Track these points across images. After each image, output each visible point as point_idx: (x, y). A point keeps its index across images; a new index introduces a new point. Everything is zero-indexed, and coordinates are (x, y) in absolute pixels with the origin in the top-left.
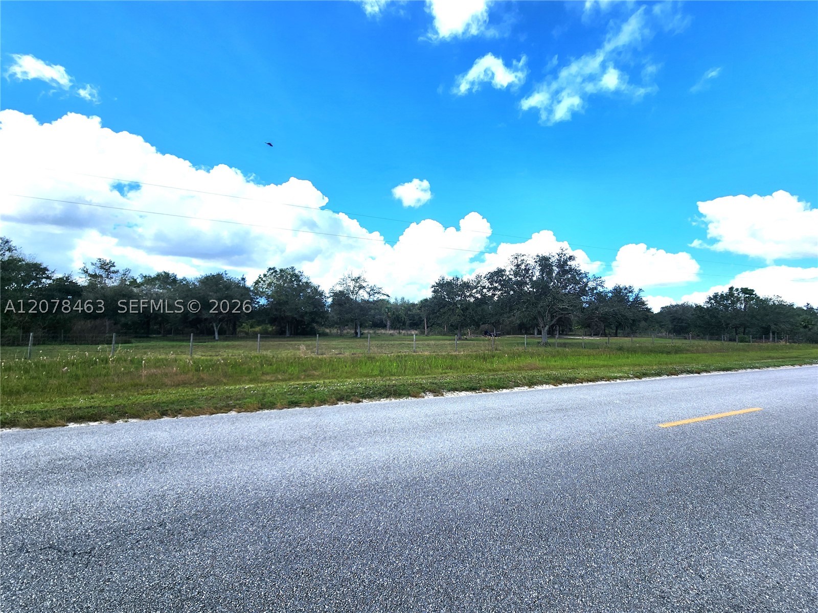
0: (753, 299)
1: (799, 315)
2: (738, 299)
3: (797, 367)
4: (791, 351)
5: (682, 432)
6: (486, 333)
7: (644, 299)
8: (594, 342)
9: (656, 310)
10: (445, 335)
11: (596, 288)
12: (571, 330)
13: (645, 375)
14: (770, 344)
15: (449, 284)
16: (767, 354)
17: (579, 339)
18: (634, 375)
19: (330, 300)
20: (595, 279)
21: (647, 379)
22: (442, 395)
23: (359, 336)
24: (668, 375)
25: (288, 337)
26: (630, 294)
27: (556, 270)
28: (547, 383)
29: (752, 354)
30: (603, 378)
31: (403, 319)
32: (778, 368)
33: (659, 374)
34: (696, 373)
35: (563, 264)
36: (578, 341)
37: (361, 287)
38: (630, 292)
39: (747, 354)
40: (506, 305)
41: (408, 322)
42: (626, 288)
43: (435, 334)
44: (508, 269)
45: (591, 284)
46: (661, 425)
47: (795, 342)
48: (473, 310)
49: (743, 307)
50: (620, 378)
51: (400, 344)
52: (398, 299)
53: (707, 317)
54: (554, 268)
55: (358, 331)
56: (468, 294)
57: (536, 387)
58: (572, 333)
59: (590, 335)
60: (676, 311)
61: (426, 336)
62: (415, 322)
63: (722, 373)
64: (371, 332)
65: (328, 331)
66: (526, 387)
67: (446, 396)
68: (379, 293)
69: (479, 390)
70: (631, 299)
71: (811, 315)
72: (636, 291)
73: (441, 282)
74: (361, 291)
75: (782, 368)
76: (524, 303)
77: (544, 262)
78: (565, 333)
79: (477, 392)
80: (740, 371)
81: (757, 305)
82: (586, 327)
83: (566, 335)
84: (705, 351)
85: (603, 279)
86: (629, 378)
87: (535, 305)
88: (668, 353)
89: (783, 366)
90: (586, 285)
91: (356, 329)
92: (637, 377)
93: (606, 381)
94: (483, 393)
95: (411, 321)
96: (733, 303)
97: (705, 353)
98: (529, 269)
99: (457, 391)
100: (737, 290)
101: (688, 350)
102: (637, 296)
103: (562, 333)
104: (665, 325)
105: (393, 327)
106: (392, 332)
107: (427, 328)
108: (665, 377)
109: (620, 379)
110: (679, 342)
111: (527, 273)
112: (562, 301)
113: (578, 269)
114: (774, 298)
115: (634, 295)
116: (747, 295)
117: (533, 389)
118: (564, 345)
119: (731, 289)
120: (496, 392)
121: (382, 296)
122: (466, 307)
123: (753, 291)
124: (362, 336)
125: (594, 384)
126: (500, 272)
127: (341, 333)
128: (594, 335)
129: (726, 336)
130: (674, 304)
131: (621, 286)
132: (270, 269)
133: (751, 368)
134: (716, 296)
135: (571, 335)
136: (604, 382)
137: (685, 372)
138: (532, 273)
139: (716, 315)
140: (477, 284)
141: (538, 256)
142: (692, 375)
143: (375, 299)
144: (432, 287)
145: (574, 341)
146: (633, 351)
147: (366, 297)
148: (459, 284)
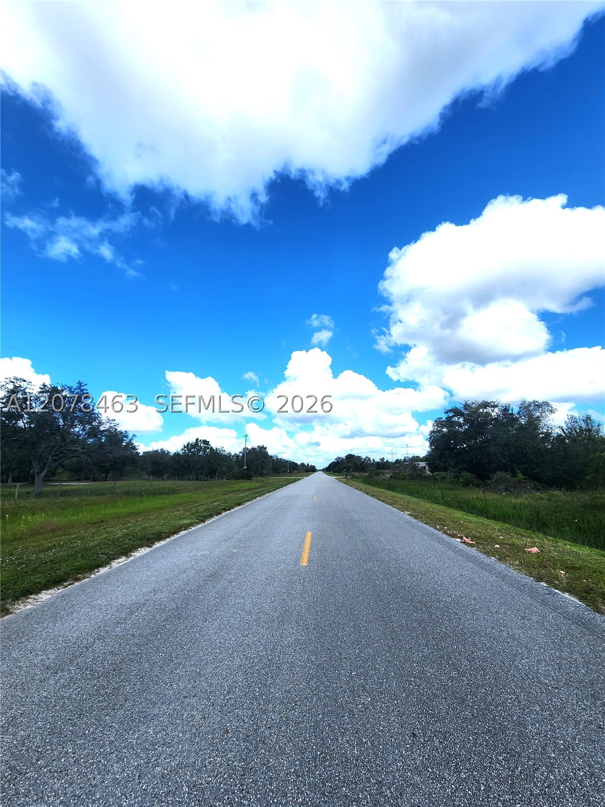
0: (208, 448)
2: (200, 448)
7: (135, 444)
8: (79, 487)
9: (142, 453)
14: (218, 482)
17: (68, 485)
18: (198, 519)
21: (208, 522)
24: (217, 516)
26: (125, 438)
34: (228, 510)
36: (68, 487)
38: (125, 436)
42: (122, 433)
49: (202, 454)
53: (182, 461)
59: (78, 480)
70: (125, 443)
72: (130, 436)
81: (211, 453)
86: (196, 523)
92: (201, 521)
96: (197, 451)
100: (200, 440)
102: (130, 441)
115: (128, 440)
116: (206, 445)
119: (197, 439)
123: (209, 442)
128: (84, 480)
129: (191, 477)
139: (186, 460)
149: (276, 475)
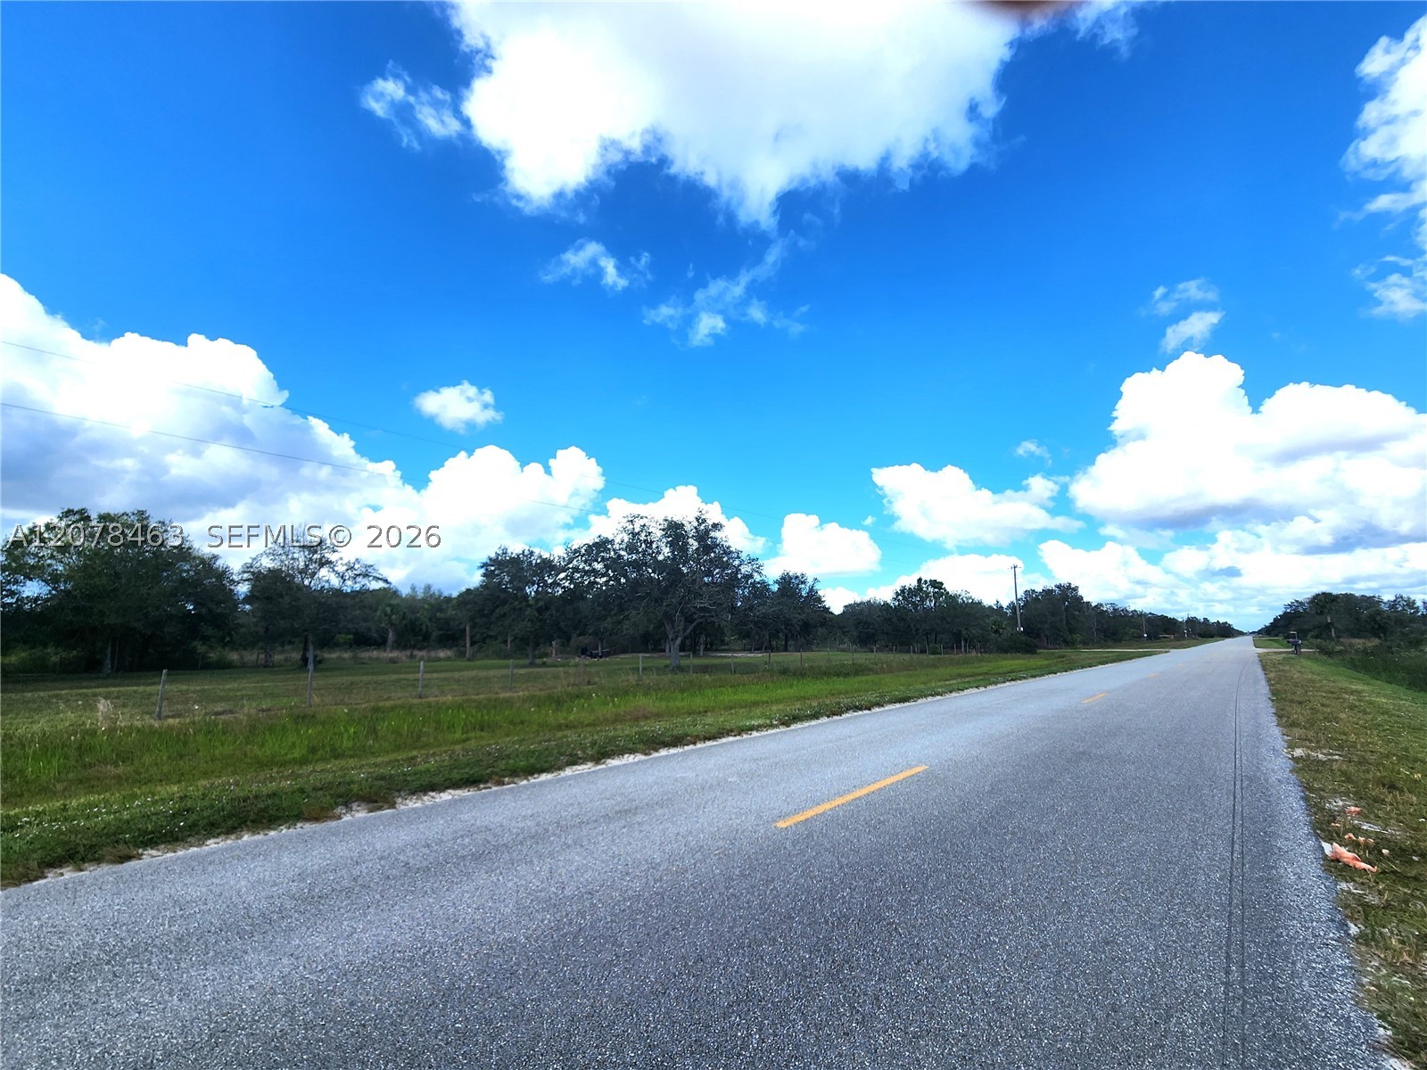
0: (942, 595)
1: (988, 617)
2: (927, 594)
3: (982, 689)
4: (982, 664)
5: (807, 834)
6: (584, 651)
7: (820, 593)
8: (752, 661)
9: (837, 610)
10: (506, 657)
11: (751, 576)
12: (723, 642)
13: (796, 719)
15: (515, 561)
16: (956, 671)
17: (730, 657)
18: (780, 720)
19: (243, 589)
20: (752, 561)
21: (798, 726)
22: (393, 806)
23: (311, 667)
24: (828, 717)
25: (108, 677)
26: (803, 586)
27: (694, 544)
28: (632, 751)
29: (942, 671)
30: (732, 731)
31: (424, 627)
32: (962, 693)
33: (815, 716)
34: (866, 709)
35: (702, 536)
36: (727, 661)
37: (324, 563)
38: (802, 583)
39: (937, 671)
40: (615, 602)
41: (436, 634)
42: (797, 577)
43: (488, 657)
44: (618, 540)
45: (745, 569)
46: (782, 824)
47: (986, 652)
48: (557, 611)
49: (932, 605)
50: (758, 728)
51: (398, 681)
52: (417, 589)
54: (691, 541)
55: (310, 656)
56: (550, 581)
57: (609, 761)
58: (726, 647)
59: (750, 651)
60: (861, 610)
61: (469, 660)
62: (449, 633)
63: (898, 705)
64: (347, 655)
65: (234, 656)
66: (590, 765)
67: (402, 807)
68: (366, 575)
69: (487, 782)
70: (804, 594)
71: (1001, 616)
72: (810, 581)
73: (500, 558)
74: (324, 572)
75: (966, 692)
76: (643, 598)
77: (674, 530)
78: (714, 647)
79: (482, 786)
80: (920, 701)
81: (946, 603)
82: (744, 638)
83: (717, 650)
84: (890, 670)
85: (760, 562)
86: (772, 726)
87: (658, 601)
88: (847, 675)
89: (967, 689)
90: (738, 570)
91: (306, 649)
92: (783, 724)
93: (735, 736)
94: (494, 789)
95: (441, 632)
96: (922, 600)
97: (891, 672)
98: (652, 542)
99: (433, 790)
100: (926, 581)
101: (871, 670)
102: (811, 589)
103: (710, 648)
104: (848, 632)
105: (400, 644)
106: (394, 654)
107: (472, 645)
108: (824, 720)
109: (757, 731)
110: (862, 657)
111: (651, 548)
112: (701, 595)
113: (725, 544)
114: (963, 595)
115: (807, 588)
116: (936, 590)
117: (603, 766)
118: (705, 669)
119: (920, 580)
120: (525, 782)
121: (373, 582)
122: (545, 604)
123: (942, 584)
124: (321, 666)
125: (715, 743)
126: (602, 545)
127: (266, 661)
129: (917, 647)
130: (858, 601)
131: (791, 574)
132: (69, 513)
133: (932, 695)
134: (903, 591)
135: (724, 651)
136: (731, 739)
137: (851, 708)
138: (657, 547)
139: (904, 616)
140: (568, 564)
141: (666, 520)
142: (861, 712)
143: (357, 587)
144: (482, 567)
145: (725, 661)
146: (801, 674)
147: (335, 582)
148: (534, 562)
149: (1111, 643)
